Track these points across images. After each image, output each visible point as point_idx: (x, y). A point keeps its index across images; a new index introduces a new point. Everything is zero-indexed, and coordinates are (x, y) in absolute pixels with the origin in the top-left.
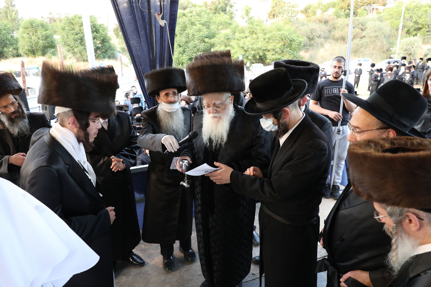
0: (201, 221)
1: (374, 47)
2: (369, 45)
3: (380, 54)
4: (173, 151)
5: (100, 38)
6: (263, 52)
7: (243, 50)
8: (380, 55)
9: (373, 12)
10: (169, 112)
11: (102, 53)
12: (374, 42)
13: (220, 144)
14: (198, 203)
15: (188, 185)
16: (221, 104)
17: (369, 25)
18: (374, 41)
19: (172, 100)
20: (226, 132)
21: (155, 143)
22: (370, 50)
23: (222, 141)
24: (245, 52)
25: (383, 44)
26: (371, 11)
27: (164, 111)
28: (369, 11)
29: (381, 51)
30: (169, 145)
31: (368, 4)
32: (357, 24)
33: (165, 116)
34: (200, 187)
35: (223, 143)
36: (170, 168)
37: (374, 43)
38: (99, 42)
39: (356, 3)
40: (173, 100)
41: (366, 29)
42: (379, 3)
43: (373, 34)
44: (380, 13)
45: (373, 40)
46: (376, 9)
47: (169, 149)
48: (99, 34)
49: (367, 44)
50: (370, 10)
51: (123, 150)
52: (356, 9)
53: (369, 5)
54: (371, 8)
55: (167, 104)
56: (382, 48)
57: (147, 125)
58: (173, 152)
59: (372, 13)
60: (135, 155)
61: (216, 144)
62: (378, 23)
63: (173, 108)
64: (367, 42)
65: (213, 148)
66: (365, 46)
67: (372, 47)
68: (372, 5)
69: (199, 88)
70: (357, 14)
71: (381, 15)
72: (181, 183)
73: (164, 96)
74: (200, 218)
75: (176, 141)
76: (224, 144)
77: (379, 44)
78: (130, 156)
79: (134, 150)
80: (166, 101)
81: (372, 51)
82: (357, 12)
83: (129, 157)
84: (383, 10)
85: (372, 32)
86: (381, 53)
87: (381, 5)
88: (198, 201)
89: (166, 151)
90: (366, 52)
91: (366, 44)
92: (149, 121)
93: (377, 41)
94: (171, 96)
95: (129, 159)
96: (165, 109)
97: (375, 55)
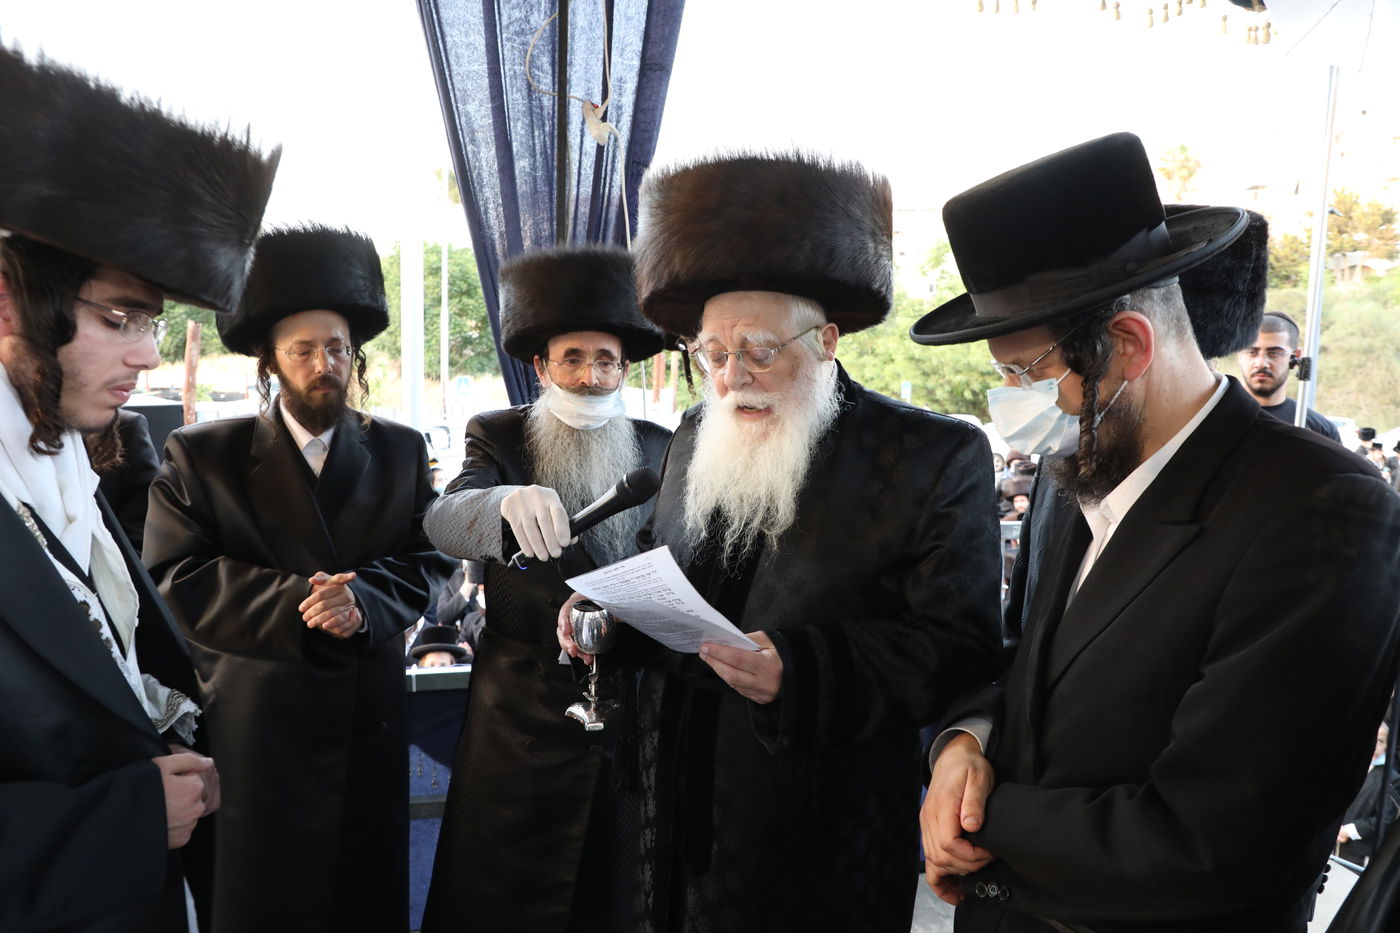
0: (650, 900)
1: (1359, 384)
2: (1344, 376)
3: (1385, 407)
4: (542, 557)
5: (478, 311)
6: (981, 379)
7: (919, 372)
8: (1384, 412)
9: (1351, 275)
10: (573, 429)
11: (478, 354)
12: (1361, 370)
13: (761, 537)
14: (646, 812)
15: (597, 721)
16: (771, 345)
17: (1341, 314)
18: (1360, 366)
19: (590, 378)
20: (788, 479)
21: (478, 521)
22: (1348, 393)
23: (768, 518)
24: (924, 378)
25: (1392, 376)
26: (1347, 272)
27: (554, 422)
28: (1338, 274)
29: (1387, 398)
30: (529, 527)
31: (1336, 251)
32: (1298, 309)
33: (555, 439)
34: (656, 735)
35: (773, 534)
36: (559, 659)
37: (1361, 373)
38: (473, 323)
39: (1294, 246)
40: (595, 381)
41: (1332, 327)
42: (1372, 248)
43: (1356, 342)
44: (1378, 279)
45: (1356, 362)
46: (1364, 267)
47: (530, 546)
48: (476, 301)
49: (1336, 375)
50: (1343, 270)
51: (375, 563)
52: (1294, 266)
53: (1338, 255)
54: (1345, 264)
55: (570, 396)
56: (1389, 389)
57: (478, 465)
58: (540, 558)
59: (1350, 279)
60: (423, 593)
61: (742, 537)
62: (1370, 309)
63: (593, 414)
64: (1336, 369)
65: (722, 550)
66: (1328, 379)
67: (1353, 385)
68: (1347, 254)
69: (677, 260)
70: (1296, 281)
71: (1383, 285)
72: (570, 709)
73: (560, 361)
74: (648, 887)
75: (560, 510)
76: (780, 539)
77: (1378, 375)
78: (398, 586)
79: (423, 571)
80: (567, 380)
81: (1353, 396)
82: (1297, 274)
83: (395, 592)
84: (1387, 271)
85: (1352, 334)
86: (1388, 404)
87: (1379, 257)
88: (646, 805)
89: (514, 557)
90: (1334, 399)
91: (1333, 372)
92: (490, 452)
93: (1370, 364)
94: (591, 365)
95: (393, 598)
96: (559, 413)
97: (1364, 410)
